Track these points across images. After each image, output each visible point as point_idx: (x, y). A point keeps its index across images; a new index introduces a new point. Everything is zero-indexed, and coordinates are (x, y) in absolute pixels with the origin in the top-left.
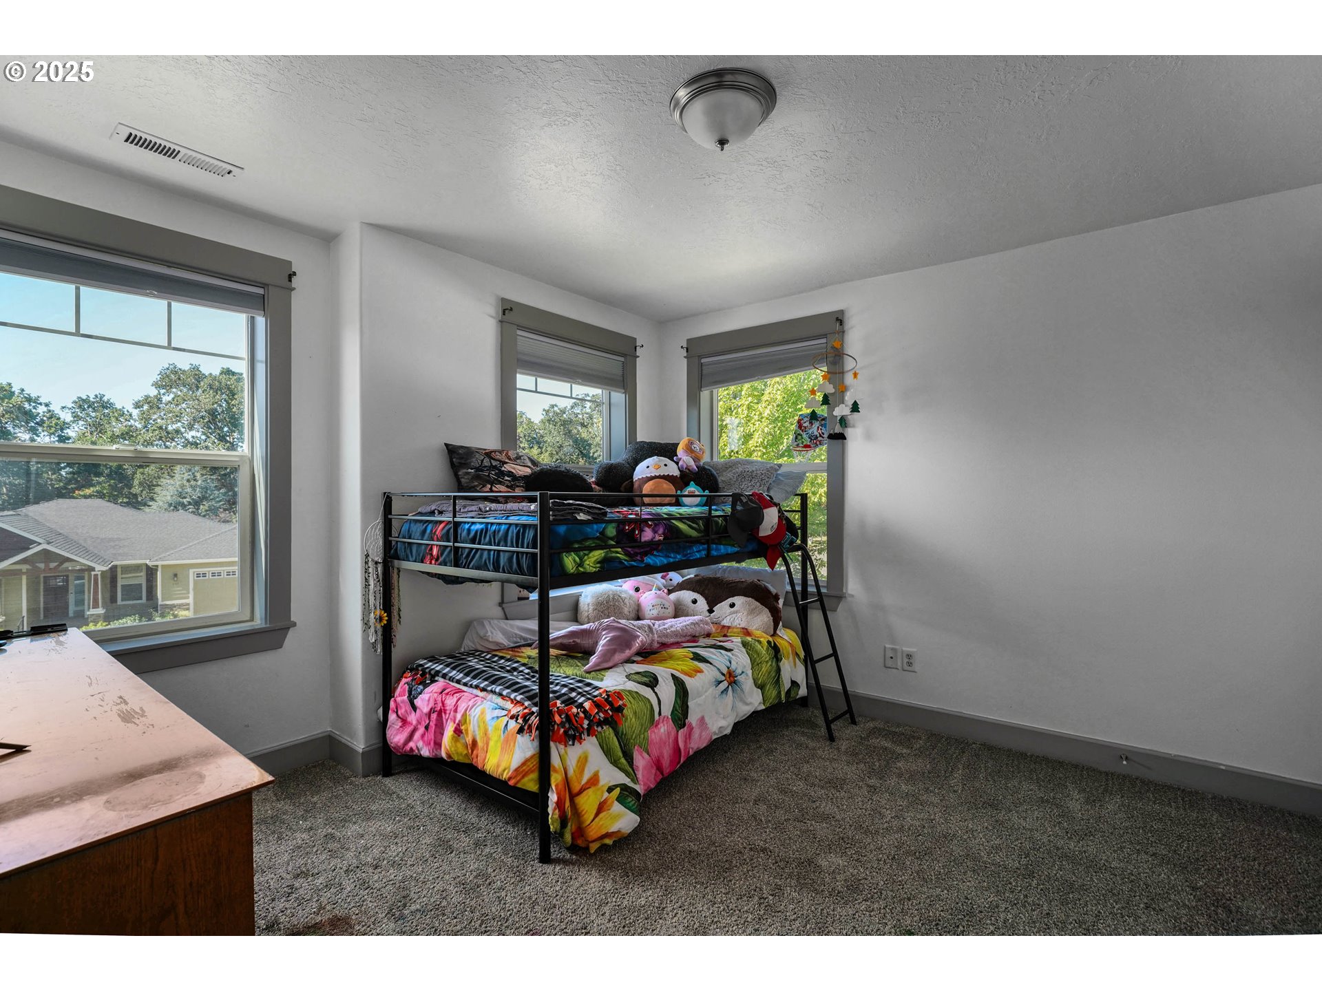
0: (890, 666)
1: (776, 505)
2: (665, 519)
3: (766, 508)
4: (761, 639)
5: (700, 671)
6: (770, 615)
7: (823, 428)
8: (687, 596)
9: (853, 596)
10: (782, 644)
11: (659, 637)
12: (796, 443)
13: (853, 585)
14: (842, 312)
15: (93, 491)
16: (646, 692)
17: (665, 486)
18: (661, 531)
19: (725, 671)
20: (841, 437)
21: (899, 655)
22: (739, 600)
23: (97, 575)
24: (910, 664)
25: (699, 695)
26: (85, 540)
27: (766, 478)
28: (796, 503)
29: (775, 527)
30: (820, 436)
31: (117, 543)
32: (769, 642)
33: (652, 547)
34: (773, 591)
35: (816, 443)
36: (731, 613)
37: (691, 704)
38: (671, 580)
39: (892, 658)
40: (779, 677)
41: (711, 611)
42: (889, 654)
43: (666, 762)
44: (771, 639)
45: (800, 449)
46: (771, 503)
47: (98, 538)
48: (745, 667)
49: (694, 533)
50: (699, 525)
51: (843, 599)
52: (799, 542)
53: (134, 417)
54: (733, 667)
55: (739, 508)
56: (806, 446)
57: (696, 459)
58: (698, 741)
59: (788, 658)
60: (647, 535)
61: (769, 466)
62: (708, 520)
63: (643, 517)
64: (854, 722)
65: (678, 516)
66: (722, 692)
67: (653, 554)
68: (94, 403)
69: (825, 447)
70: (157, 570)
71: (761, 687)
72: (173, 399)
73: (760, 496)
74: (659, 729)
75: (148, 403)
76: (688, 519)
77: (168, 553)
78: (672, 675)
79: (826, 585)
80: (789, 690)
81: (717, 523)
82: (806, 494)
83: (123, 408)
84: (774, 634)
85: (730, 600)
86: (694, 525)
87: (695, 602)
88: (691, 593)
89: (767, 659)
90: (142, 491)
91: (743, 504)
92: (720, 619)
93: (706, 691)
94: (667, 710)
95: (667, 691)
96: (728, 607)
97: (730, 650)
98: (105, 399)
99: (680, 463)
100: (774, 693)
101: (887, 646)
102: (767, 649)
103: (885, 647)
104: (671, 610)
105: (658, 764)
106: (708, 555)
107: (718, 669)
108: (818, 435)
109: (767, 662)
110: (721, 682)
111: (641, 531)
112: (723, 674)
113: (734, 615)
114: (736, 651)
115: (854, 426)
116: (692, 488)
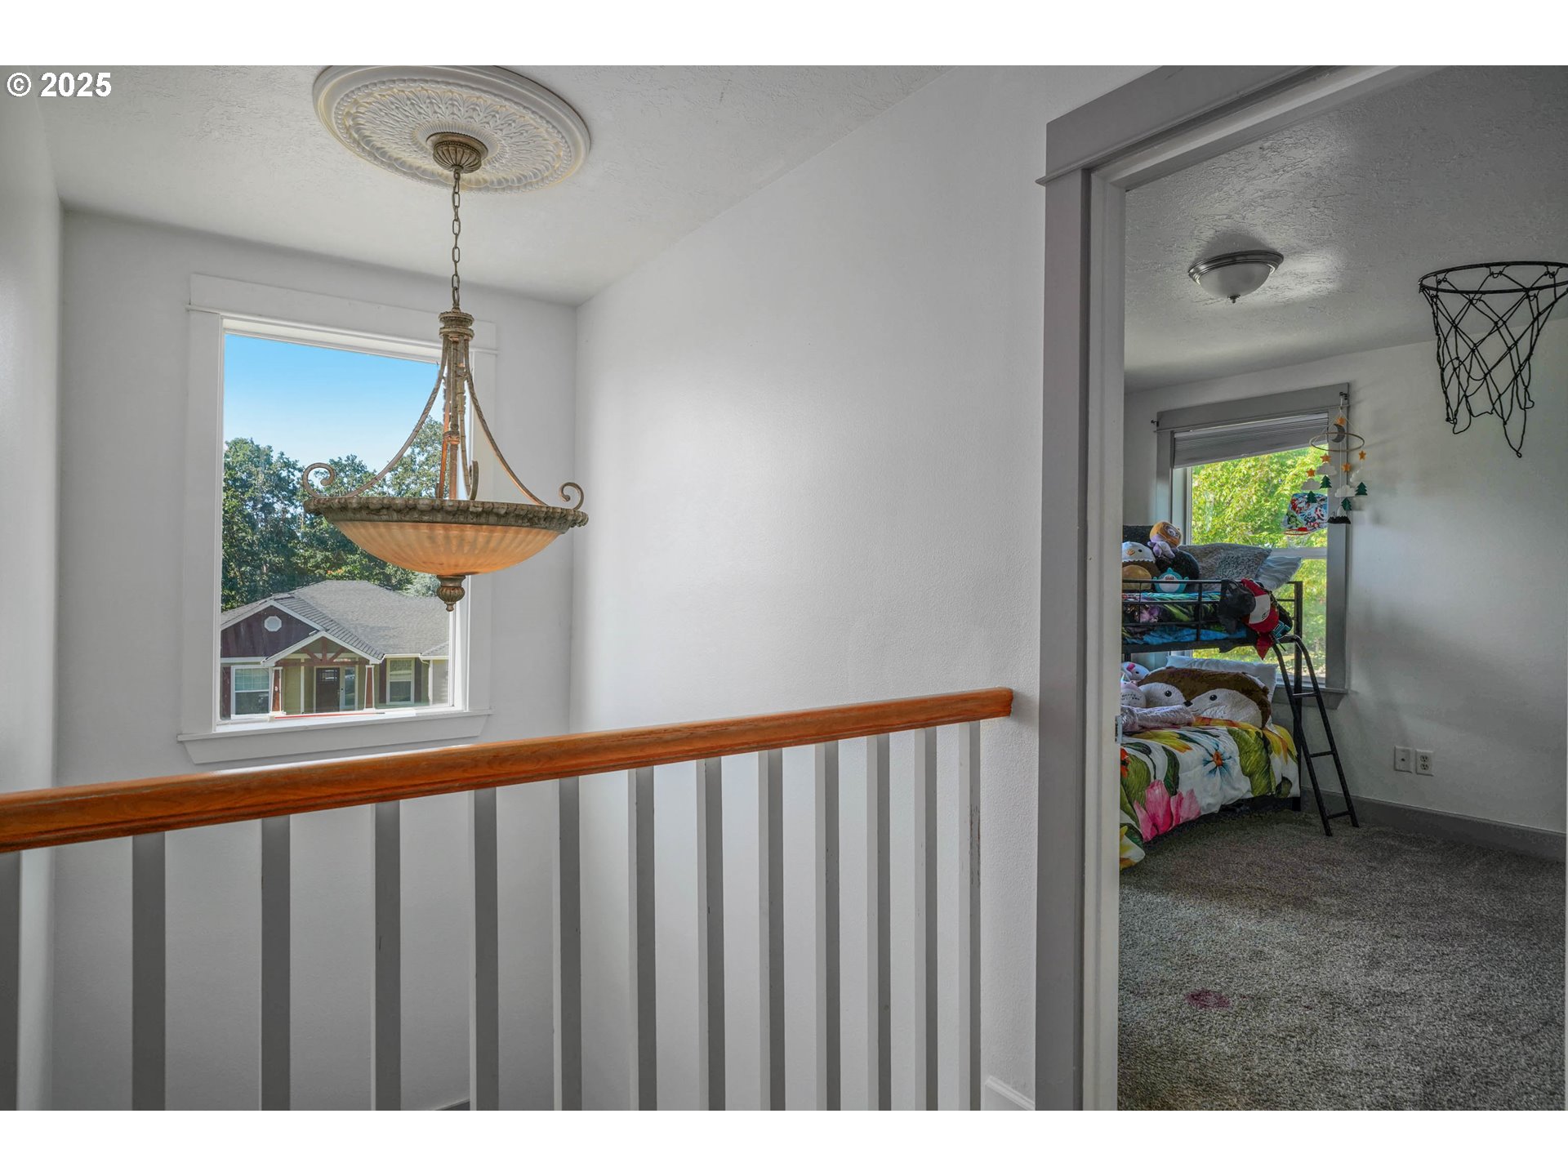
0: (1401, 768)
1: (1267, 592)
2: (1160, 603)
3: (1257, 595)
4: (1250, 730)
5: (1190, 749)
6: (1257, 708)
7: (1323, 509)
8: (1159, 688)
9: (1356, 693)
10: (1273, 739)
11: (1140, 720)
12: (1289, 526)
13: (1358, 682)
14: (1349, 385)
15: (345, 572)
16: (1143, 757)
17: (1140, 572)
18: (1156, 614)
19: (1213, 752)
20: (1345, 520)
21: (1413, 758)
22: (1221, 693)
23: (371, 669)
24: (1425, 767)
25: (1189, 769)
26: (356, 628)
27: (1254, 564)
28: (1288, 591)
29: (1268, 614)
30: (1319, 518)
31: (386, 632)
32: (1257, 733)
33: (1149, 628)
34: (1261, 684)
35: (1313, 526)
36: (1212, 706)
37: (1181, 775)
38: (1137, 673)
39: (1403, 760)
40: (1269, 768)
41: (1188, 704)
42: (1400, 756)
43: (1160, 820)
44: (1260, 731)
45: (1294, 532)
46: (1261, 591)
47: (368, 626)
48: (1232, 752)
49: (1185, 618)
50: (1189, 610)
51: (1345, 696)
52: (1291, 633)
53: (387, 483)
54: (1221, 749)
55: (1228, 595)
56: (1301, 529)
57: (1173, 544)
58: (1187, 813)
59: (1279, 753)
60: (1145, 617)
61: (1256, 552)
62: (1198, 606)
63: (1142, 600)
64: (1355, 825)
65: (1170, 601)
66: (1210, 772)
67: (1149, 634)
68: (346, 466)
69: (1325, 531)
70: (428, 666)
71: (1250, 775)
72: (427, 459)
73: (1250, 584)
74: (1155, 790)
75: (403, 465)
76: (1178, 603)
77: (439, 647)
78: (1163, 747)
79: (1324, 682)
80: (1280, 785)
81: (1206, 609)
82: (1301, 582)
83: (375, 471)
84: (1263, 728)
85: (1211, 693)
86: (1185, 610)
87: (1168, 694)
88: (1165, 685)
89: (1256, 749)
90: (396, 571)
91: (1232, 591)
92: (1199, 712)
93: (1195, 767)
94: (1161, 776)
95: (1160, 760)
96: (1208, 700)
97: (1217, 736)
98: (357, 461)
99: (1155, 548)
100: (1264, 782)
101: (1397, 747)
102: (1256, 740)
103: (1395, 749)
104: (1143, 701)
105: (1153, 818)
106: (1197, 639)
107: (1207, 750)
108: (1316, 517)
109: (1256, 751)
110: (1209, 762)
111: (1140, 613)
112: (1212, 755)
113: (1216, 708)
114: (1222, 738)
115: (1360, 509)
116: (1170, 575)
